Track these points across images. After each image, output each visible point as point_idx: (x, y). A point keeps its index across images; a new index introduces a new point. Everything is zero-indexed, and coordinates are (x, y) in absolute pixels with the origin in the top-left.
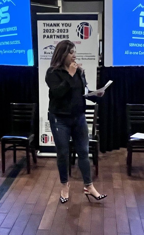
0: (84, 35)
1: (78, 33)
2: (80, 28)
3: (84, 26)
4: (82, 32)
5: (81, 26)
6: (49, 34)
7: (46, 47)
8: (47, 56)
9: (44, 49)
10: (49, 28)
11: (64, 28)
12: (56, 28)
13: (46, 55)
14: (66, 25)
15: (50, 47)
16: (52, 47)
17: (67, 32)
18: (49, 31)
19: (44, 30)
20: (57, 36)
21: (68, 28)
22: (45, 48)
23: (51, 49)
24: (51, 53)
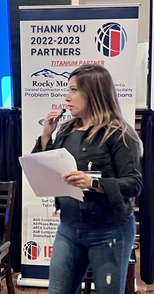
0: (110, 49)
1: (99, 44)
2: (102, 34)
3: (111, 30)
4: (106, 42)
5: (105, 30)
6: (43, 47)
7: (37, 73)
8: (37, 90)
9: (32, 76)
10: (41, 35)
11: (72, 34)
12: (55, 36)
13: (35, 87)
14: (76, 29)
15: (44, 72)
16: (48, 72)
17: (77, 42)
18: (43, 41)
19: (32, 39)
20: (58, 50)
21: (79, 34)
22: (35, 74)
23: (46, 76)
24: (46, 84)
